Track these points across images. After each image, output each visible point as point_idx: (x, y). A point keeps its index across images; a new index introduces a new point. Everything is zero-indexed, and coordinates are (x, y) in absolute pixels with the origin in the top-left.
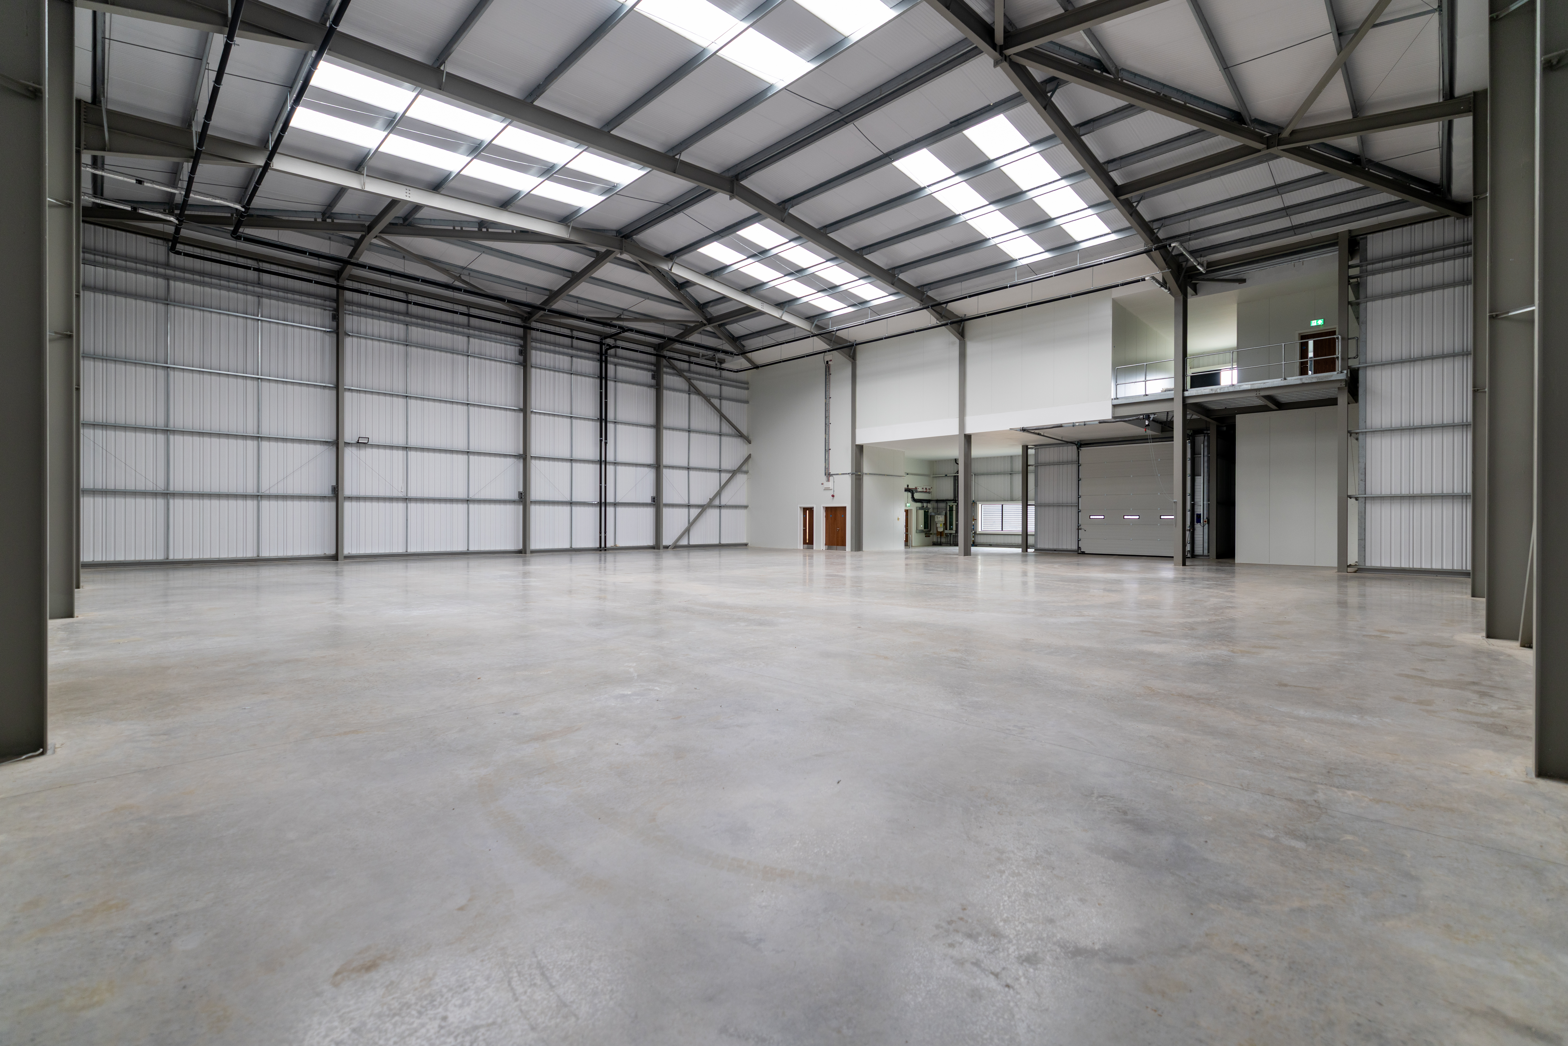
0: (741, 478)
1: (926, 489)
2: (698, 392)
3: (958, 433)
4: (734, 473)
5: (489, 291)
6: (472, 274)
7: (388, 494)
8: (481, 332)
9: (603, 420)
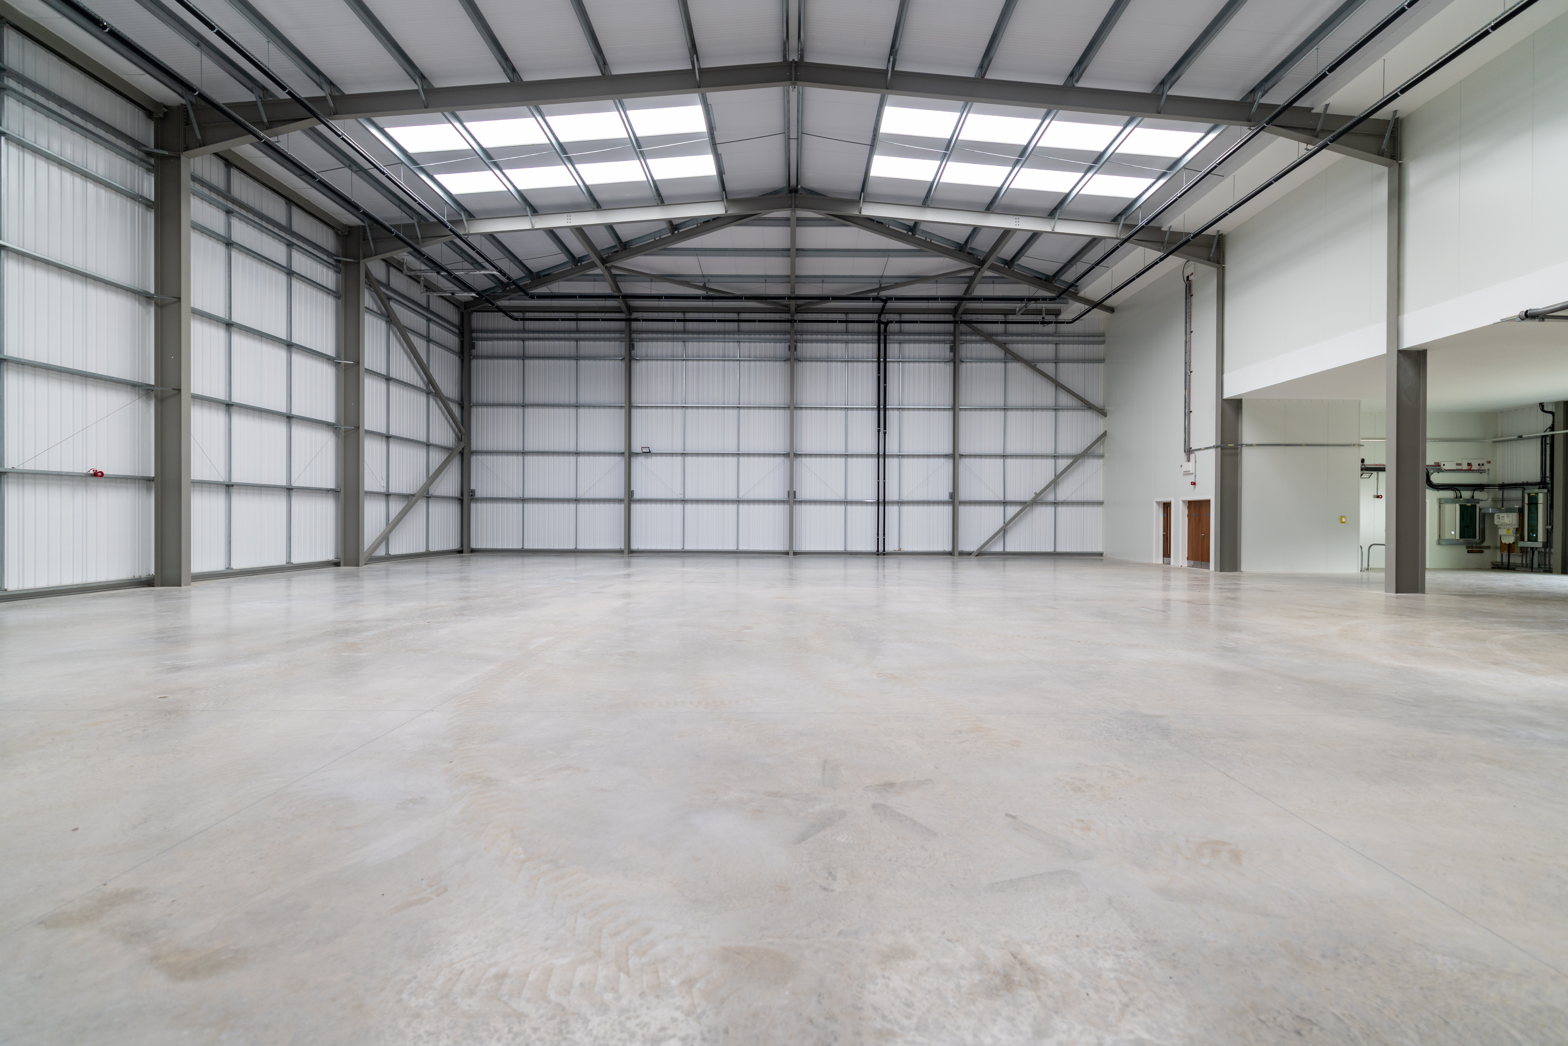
0: (1091, 466)
1: (1469, 464)
2: (1017, 358)
3: (1385, 352)
4: (1077, 458)
5: (738, 293)
6: (711, 279)
7: (669, 497)
8: (751, 335)
9: (882, 408)
